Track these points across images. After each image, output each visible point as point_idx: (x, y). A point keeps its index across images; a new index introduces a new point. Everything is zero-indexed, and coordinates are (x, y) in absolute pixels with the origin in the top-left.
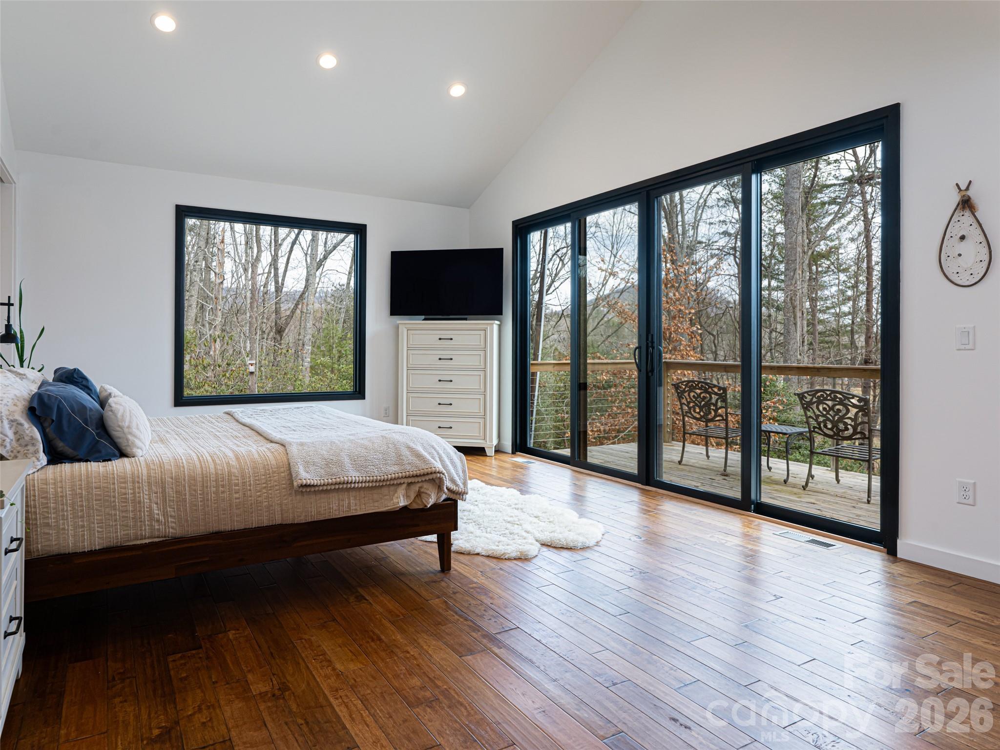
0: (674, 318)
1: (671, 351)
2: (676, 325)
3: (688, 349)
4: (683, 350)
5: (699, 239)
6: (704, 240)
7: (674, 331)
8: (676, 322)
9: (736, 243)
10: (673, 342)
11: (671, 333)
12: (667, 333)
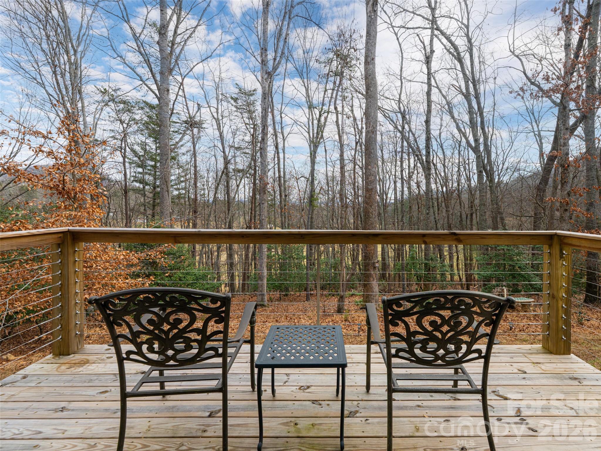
0: (80, 180)
1: (75, 209)
2: (82, 186)
3: (95, 207)
4: (89, 208)
5: (96, 137)
6: (99, 139)
7: (79, 192)
8: (81, 183)
9: (121, 144)
10: (79, 201)
11: (76, 193)
12: (72, 193)
